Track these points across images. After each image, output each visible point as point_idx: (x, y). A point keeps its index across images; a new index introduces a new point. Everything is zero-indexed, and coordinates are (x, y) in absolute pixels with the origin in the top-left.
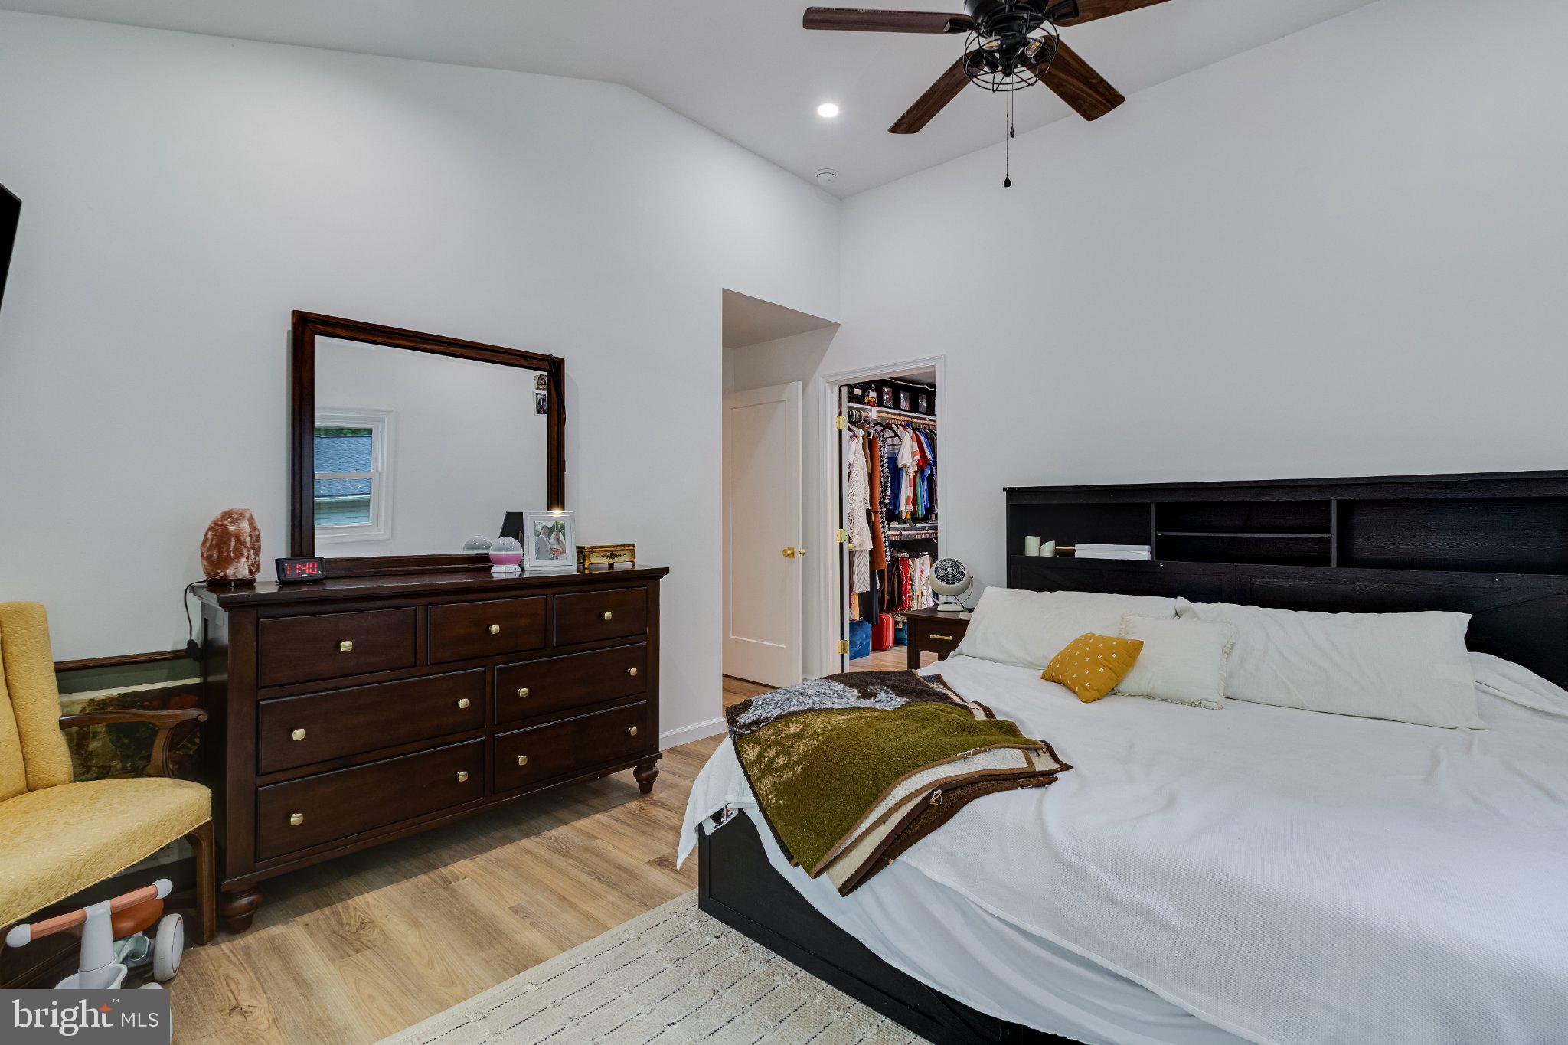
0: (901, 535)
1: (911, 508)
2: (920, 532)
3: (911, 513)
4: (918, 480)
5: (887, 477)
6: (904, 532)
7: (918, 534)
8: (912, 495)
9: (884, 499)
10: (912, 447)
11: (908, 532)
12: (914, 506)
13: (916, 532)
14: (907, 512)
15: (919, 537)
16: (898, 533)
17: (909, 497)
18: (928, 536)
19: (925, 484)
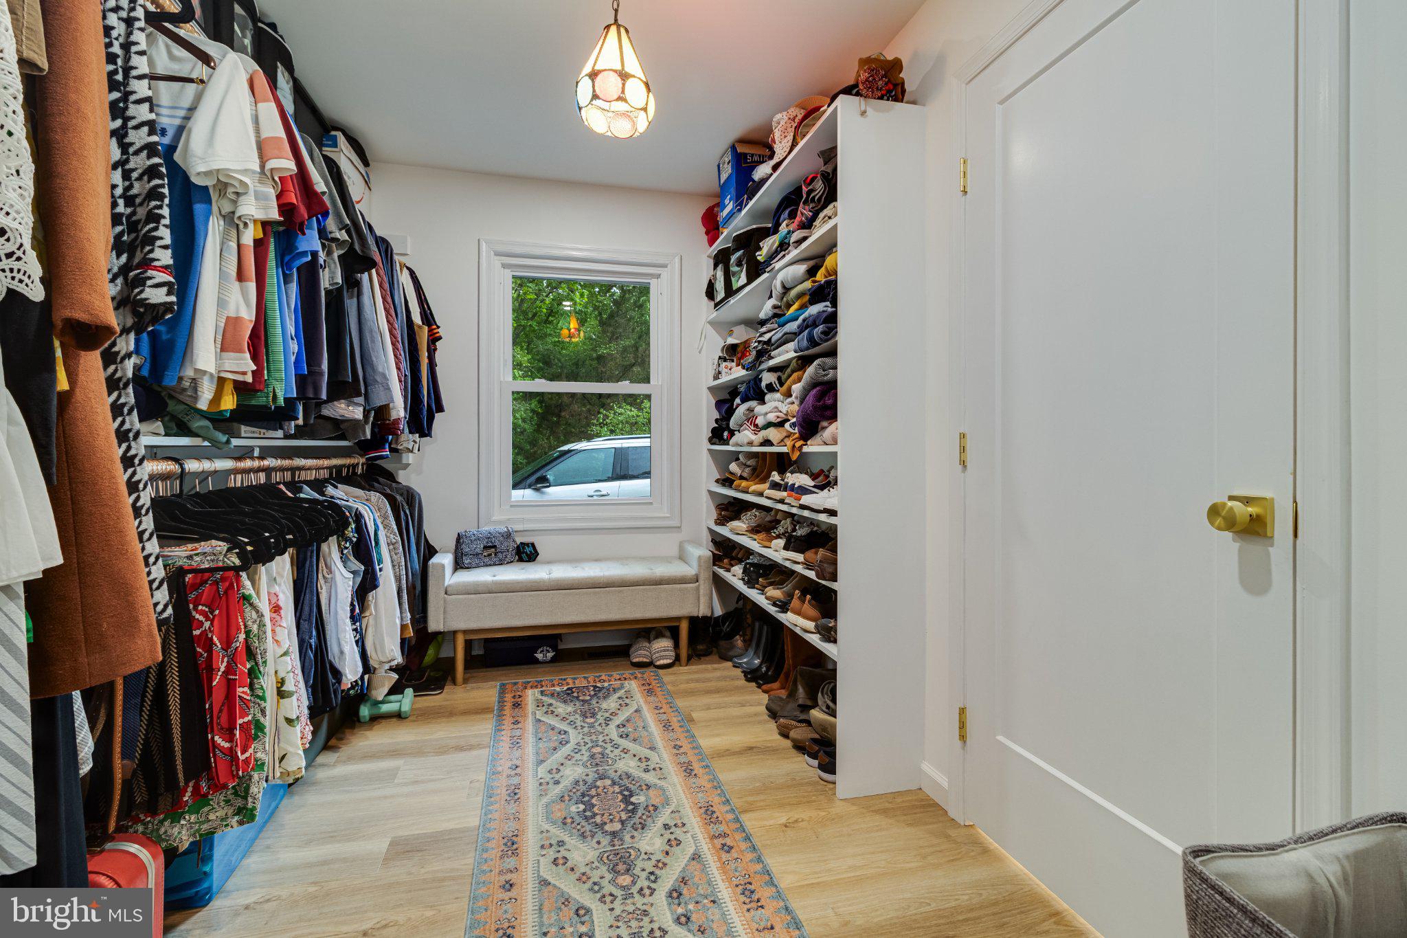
0: (183, 474)
1: (243, 365)
2: (242, 465)
3: (240, 387)
4: (272, 262)
5: (154, 194)
6: (192, 466)
8: (248, 315)
9: (141, 282)
10: (256, 121)
11: (206, 465)
12: (255, 358)
14: (221, 381)
16: (170, 467)
17: (233, 323)
19: (294, 287)
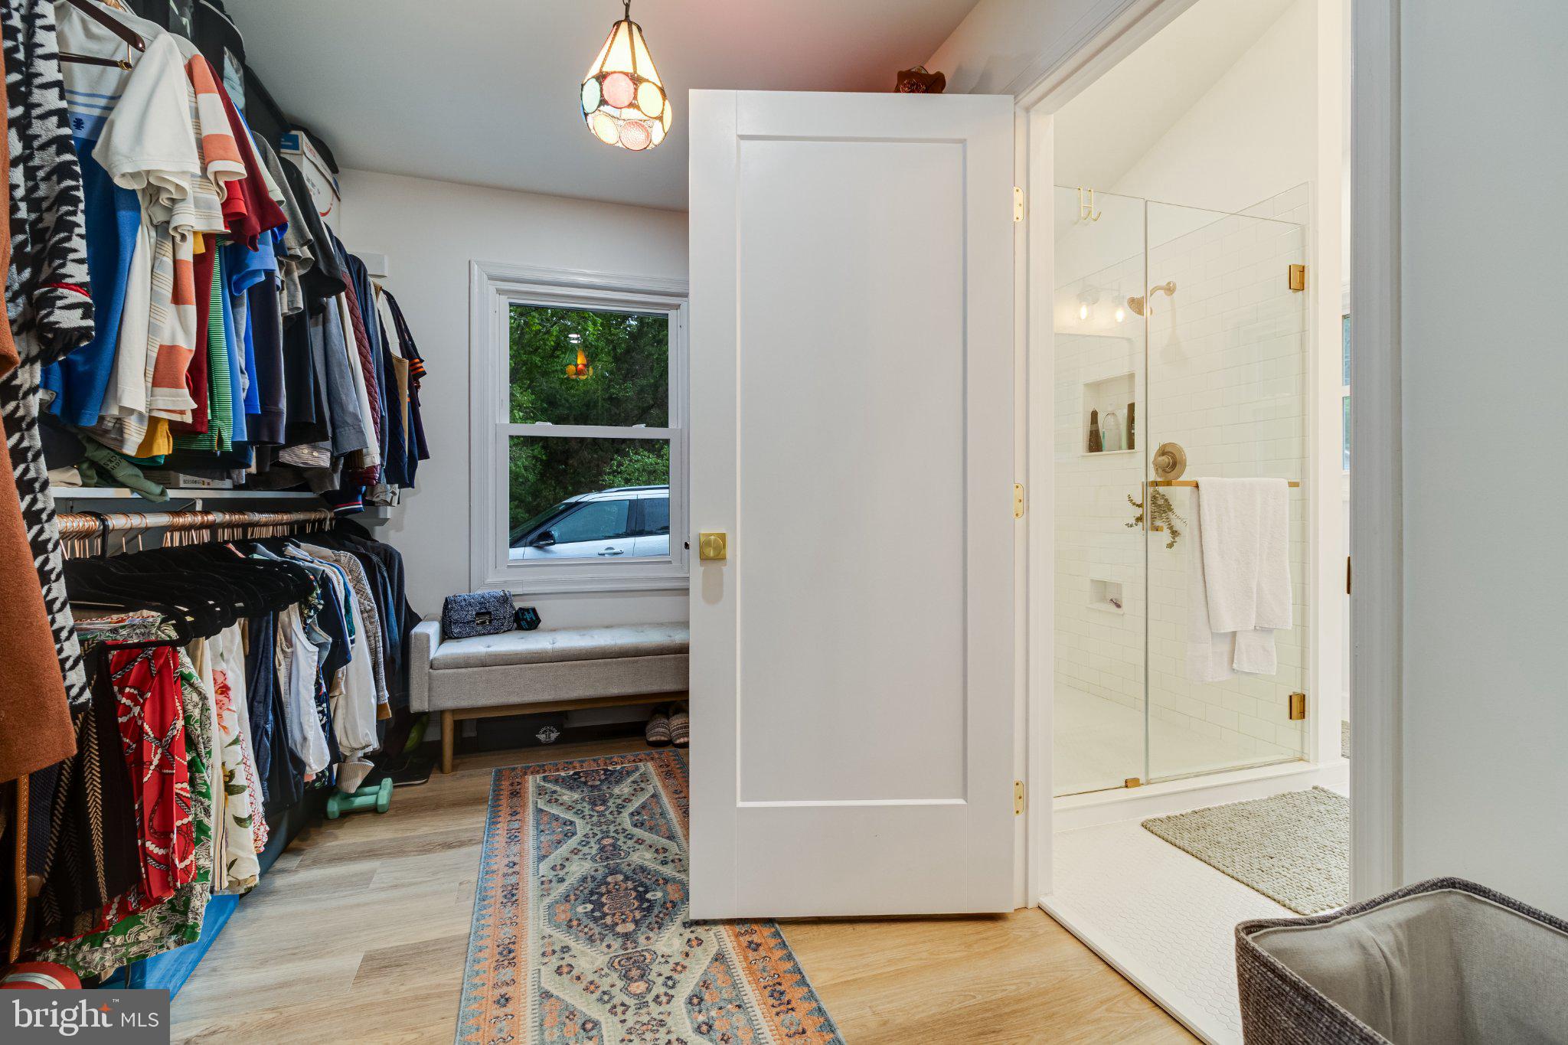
0: (105, 532)
1: (180, 403)
2: (180, 520)
3: (176, 428)
5: (65, 197)
6: (117, 522)
7: (172, 528)
8: (187, 343)
9: (49, 302)
10: (196, 115)
11: (136, 521)
12: (195, 394)
13: (163, 520)
14: (154, 422)
15: (174, 540)
16: (89, 523)
18: (206, 535)
19: (244, 311)
